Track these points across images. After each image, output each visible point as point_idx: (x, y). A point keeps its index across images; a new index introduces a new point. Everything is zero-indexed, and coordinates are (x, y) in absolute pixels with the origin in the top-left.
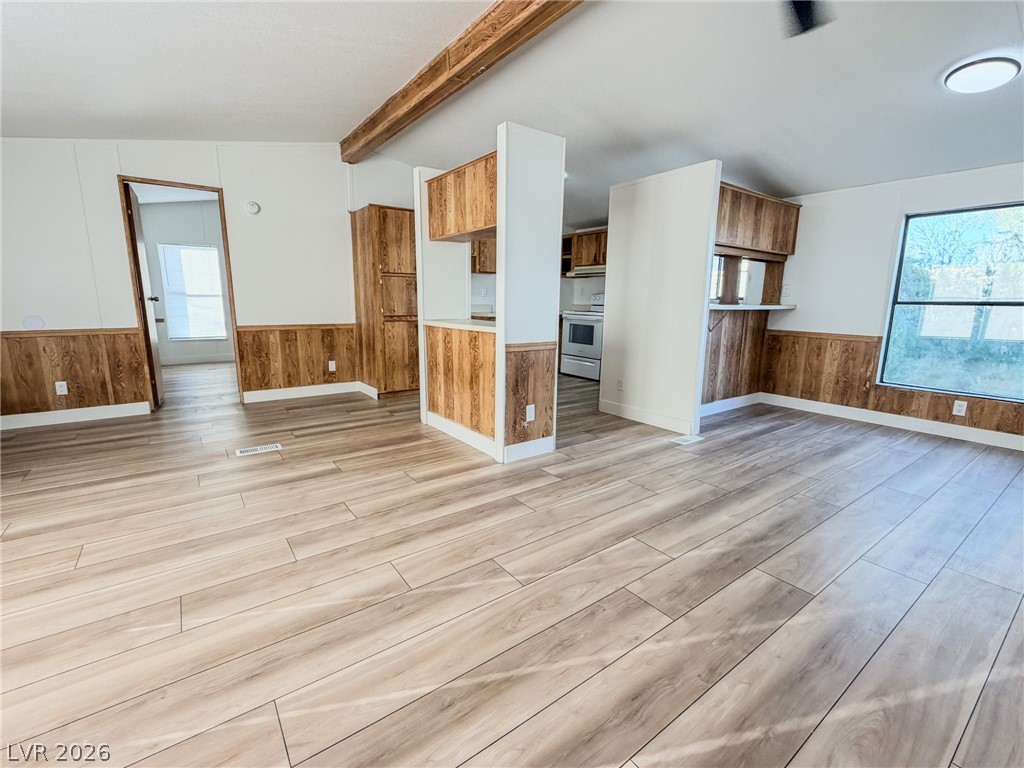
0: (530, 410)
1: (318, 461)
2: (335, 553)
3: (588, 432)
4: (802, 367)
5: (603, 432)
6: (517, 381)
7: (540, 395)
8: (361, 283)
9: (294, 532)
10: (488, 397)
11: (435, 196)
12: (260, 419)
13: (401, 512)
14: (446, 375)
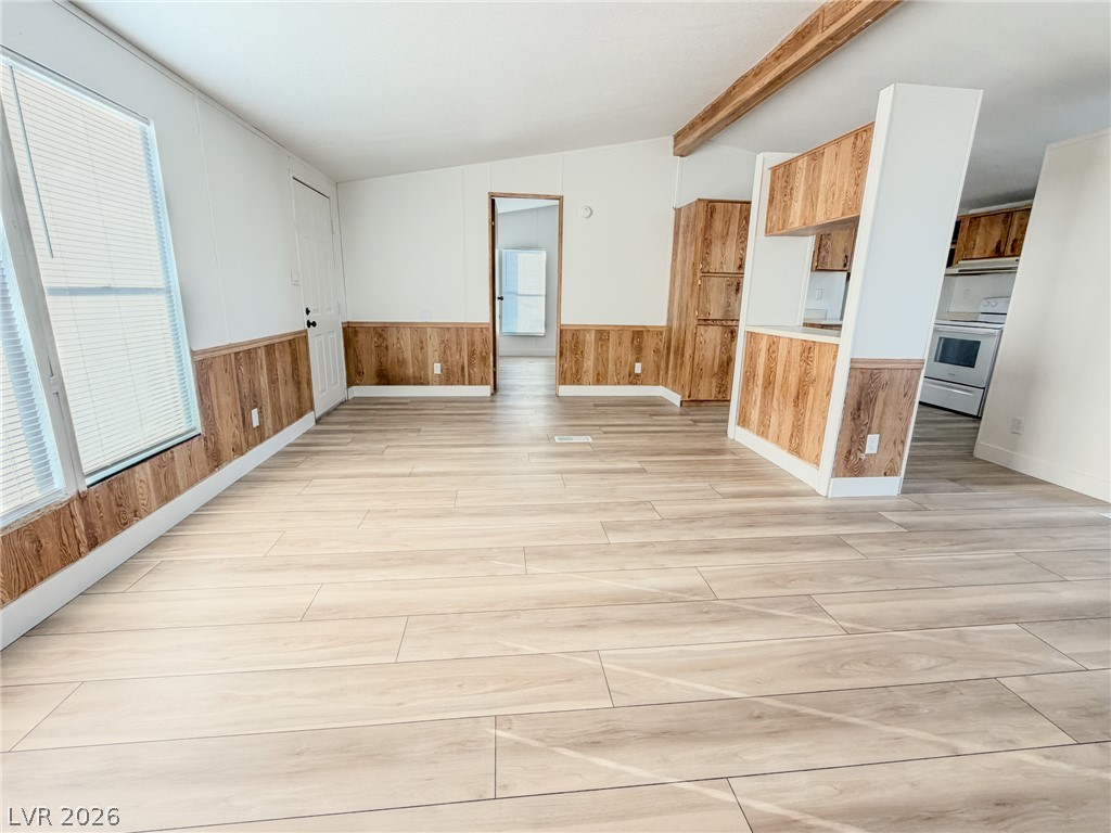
0: (872, 443)
1: (625, 458)
2: (643, 545)
3: (954, 480)
5: (979, 484)
6: (859, 404)
7: (889, 423)
8: (678, 283)
9: (607, 518)
10: (816, 418)
11: (780, 184)
12: (572, 413)
13: (706, 523)
14: (765, 388)
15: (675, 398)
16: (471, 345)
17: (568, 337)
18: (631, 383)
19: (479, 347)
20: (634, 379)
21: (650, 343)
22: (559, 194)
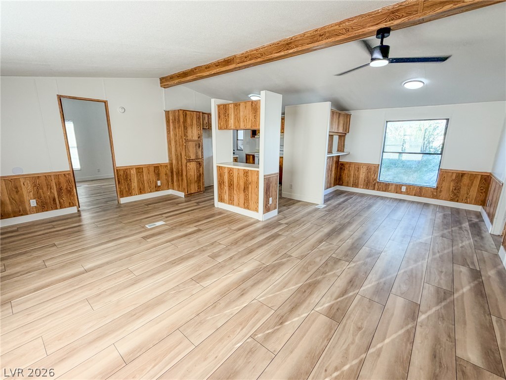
0: (271, 200)
1: (187, 227)
3: (284, 206)
4: (352, 175)
5: (290, 205)
6: (267, 189)
7: (273, 193)
8: (173, 144)
9: (208, 254)
11: (222, 112)
13: (241, 242)
14: (229, 186)
15: (182, 195)
16: (58, 184)
17: (121, 173)
18: (157, 191)
19: (64, 186)
20: (158, 189)
21: (163, 171)
22: (105, 99)
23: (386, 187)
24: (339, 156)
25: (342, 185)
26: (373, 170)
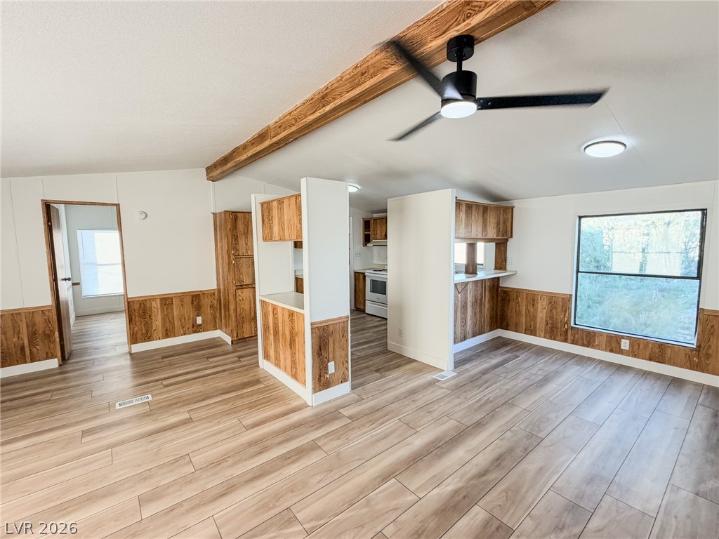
0: (331, 367)
1: (176, 411)
2: (172, 509)
3: (377, 371)
4: (524, 312)
5: (388, 370)
6: (320, 347)
7: (338, 354)
8: (220, 262)
9: (144, 489)
10: (301, 357)
11: (266, 214)
13: (230, 461)
14: (275, 336)
15: (228, 339)
16: (31, 326)
17: (136, 306)
18: (195, 332)
19: (41, 327)
20: (197, 329)
21: (206, 302)
22: (116, 202)
23: (588, 338)
24: (498, 278)
25: (507, 328)
26: (560, 304)
